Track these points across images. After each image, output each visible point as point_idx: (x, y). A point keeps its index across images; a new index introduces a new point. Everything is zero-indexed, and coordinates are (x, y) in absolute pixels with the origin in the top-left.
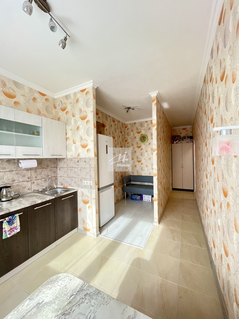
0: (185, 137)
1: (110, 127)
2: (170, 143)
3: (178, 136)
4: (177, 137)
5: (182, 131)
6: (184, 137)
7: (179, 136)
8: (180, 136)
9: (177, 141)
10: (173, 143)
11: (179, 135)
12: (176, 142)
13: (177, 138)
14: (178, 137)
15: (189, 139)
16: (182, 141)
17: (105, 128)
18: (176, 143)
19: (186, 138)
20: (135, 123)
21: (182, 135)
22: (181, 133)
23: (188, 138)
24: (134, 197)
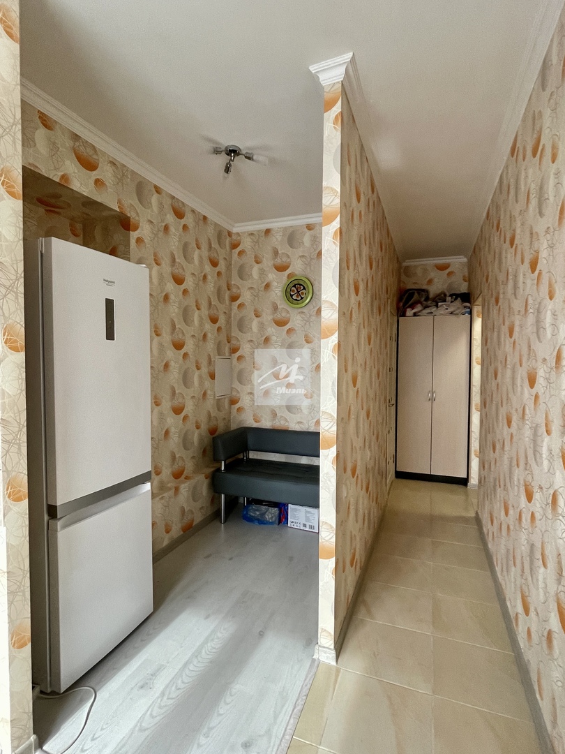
0: (445, 295)
1: (161, 234)
2: (395, 313)
3: (420, 291)
4: (416, 294)
5: (433, 274)
6: (439, 295)
7: (424, 290)
8: (426, 291)
9: (418, 308)
10: (404, 315)
11: (424, 287)
12: (414, 311)
13: (416, 296)
14: (419, 294)
15: (458, 303)
16: (434, 309)
17: (134, 235)
18: (415, 315)
19: (449, 299)
20: (268, 231)
21: (434, 290)
22: (430, 282)
23: (456, 299)
24: (255, 511)
